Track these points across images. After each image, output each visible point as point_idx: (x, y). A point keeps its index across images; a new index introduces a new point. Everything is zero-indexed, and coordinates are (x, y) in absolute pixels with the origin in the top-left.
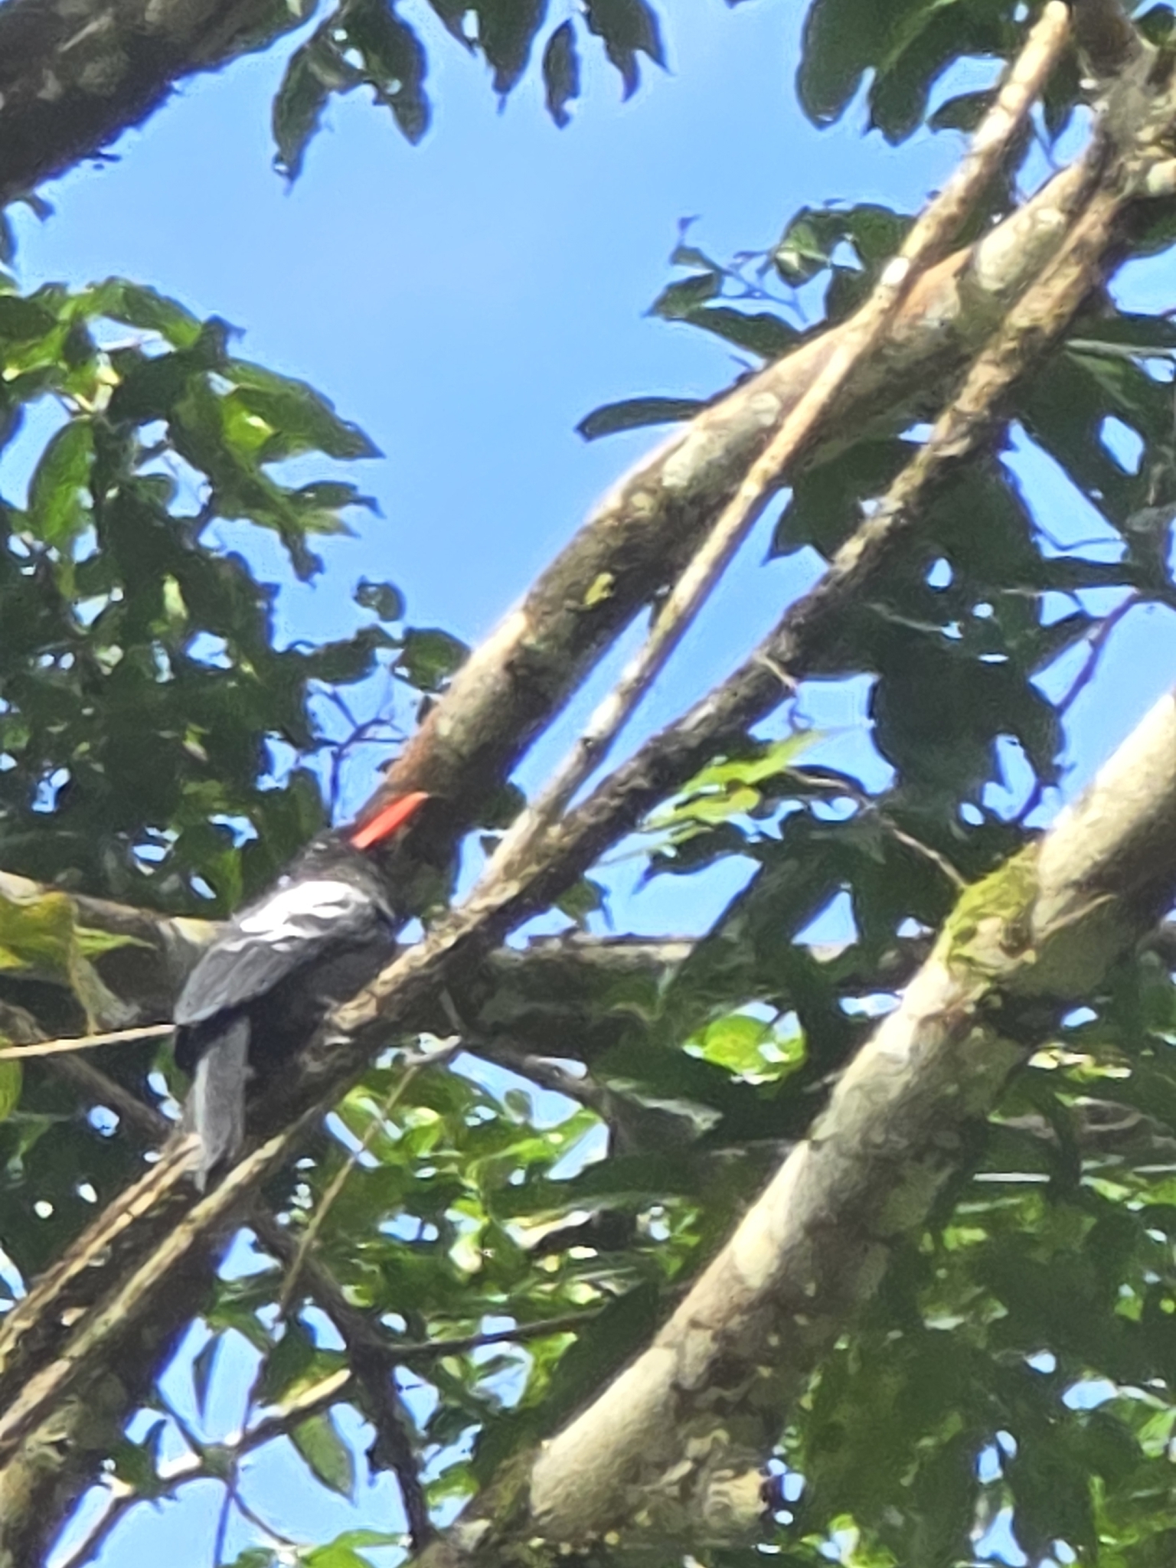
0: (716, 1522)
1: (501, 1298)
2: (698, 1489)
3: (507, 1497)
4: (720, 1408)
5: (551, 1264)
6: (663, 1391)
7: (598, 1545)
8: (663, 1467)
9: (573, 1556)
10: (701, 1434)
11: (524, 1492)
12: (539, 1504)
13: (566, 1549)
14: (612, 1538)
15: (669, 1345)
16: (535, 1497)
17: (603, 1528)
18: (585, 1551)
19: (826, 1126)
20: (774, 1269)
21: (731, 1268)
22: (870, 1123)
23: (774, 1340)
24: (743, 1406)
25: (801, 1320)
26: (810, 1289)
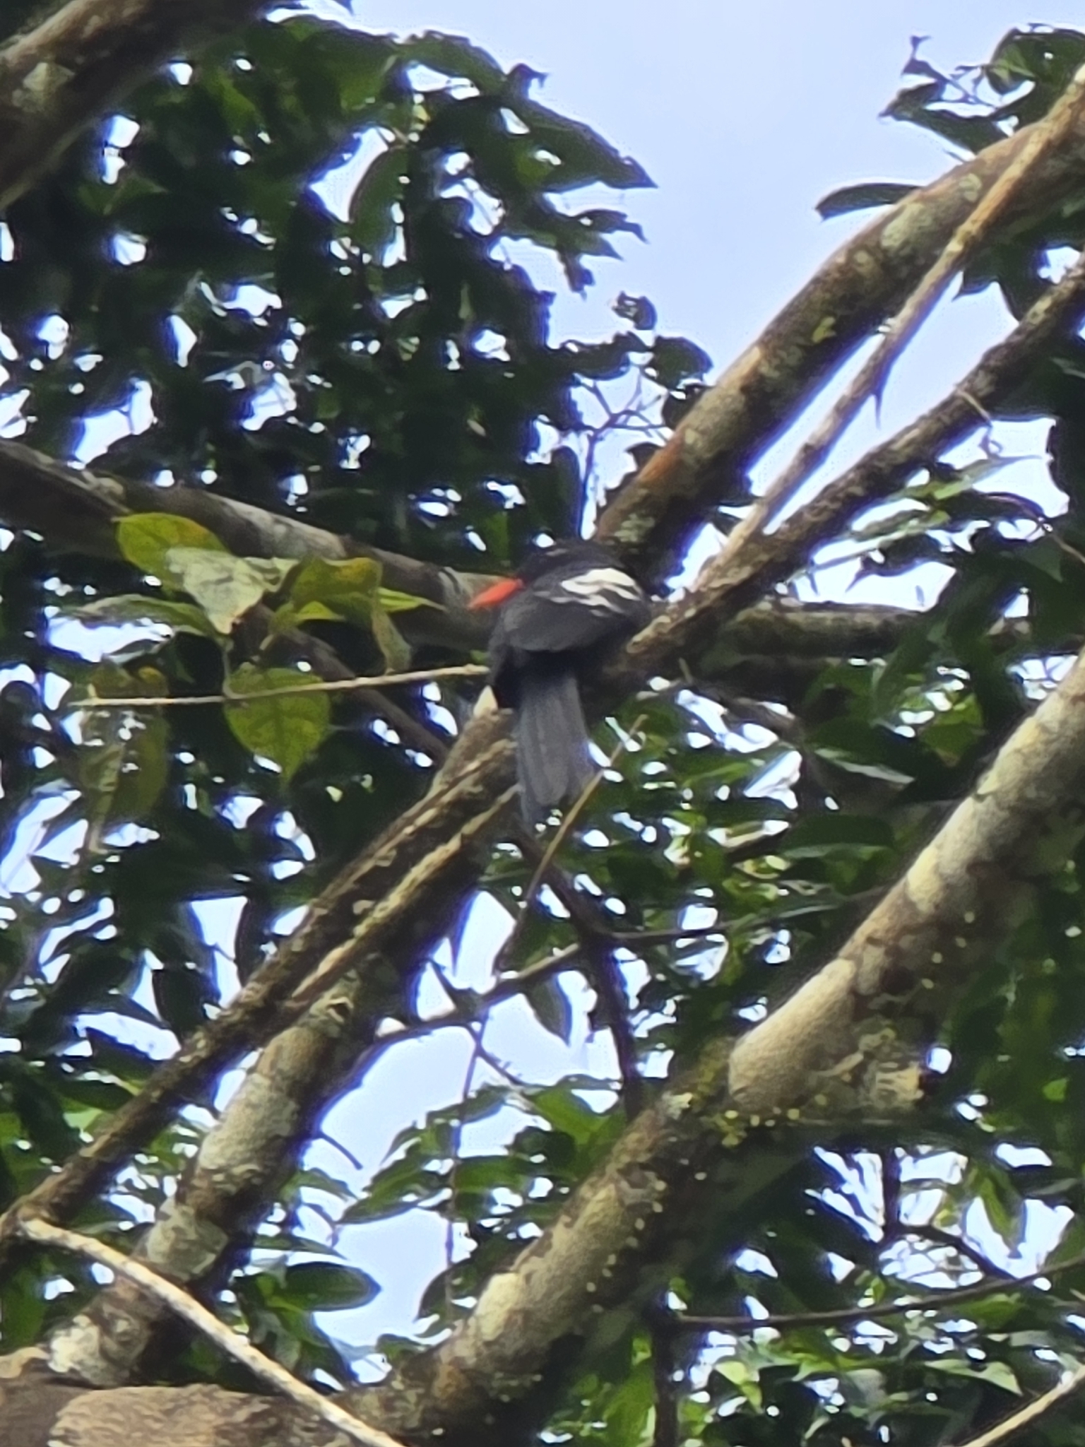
0: (881, 1105)
1: (707, 893)
2: (866, 1077)
3: (709, 1076)
4: (888, 1011)
5: (748, 867)
6: (842, 995)
7: (782, 1119)
8: (838, 1058)
9: (762, 1127)
10: (872, 1030)
11: (723, 1072)
12: (735, 1084)
13: (755, 1121)
14: (793, 1114)
15: (849, 957)
16: (732, 1075)
17: (785, 1104)
18: (770, 1123)
19: (989, 783)
20: (938, 899)
21: (904, 896)
22: (1026, 782)
23: (937, 958)
24: (909, 1010)
25: (961, 942)
26: (970, 917)
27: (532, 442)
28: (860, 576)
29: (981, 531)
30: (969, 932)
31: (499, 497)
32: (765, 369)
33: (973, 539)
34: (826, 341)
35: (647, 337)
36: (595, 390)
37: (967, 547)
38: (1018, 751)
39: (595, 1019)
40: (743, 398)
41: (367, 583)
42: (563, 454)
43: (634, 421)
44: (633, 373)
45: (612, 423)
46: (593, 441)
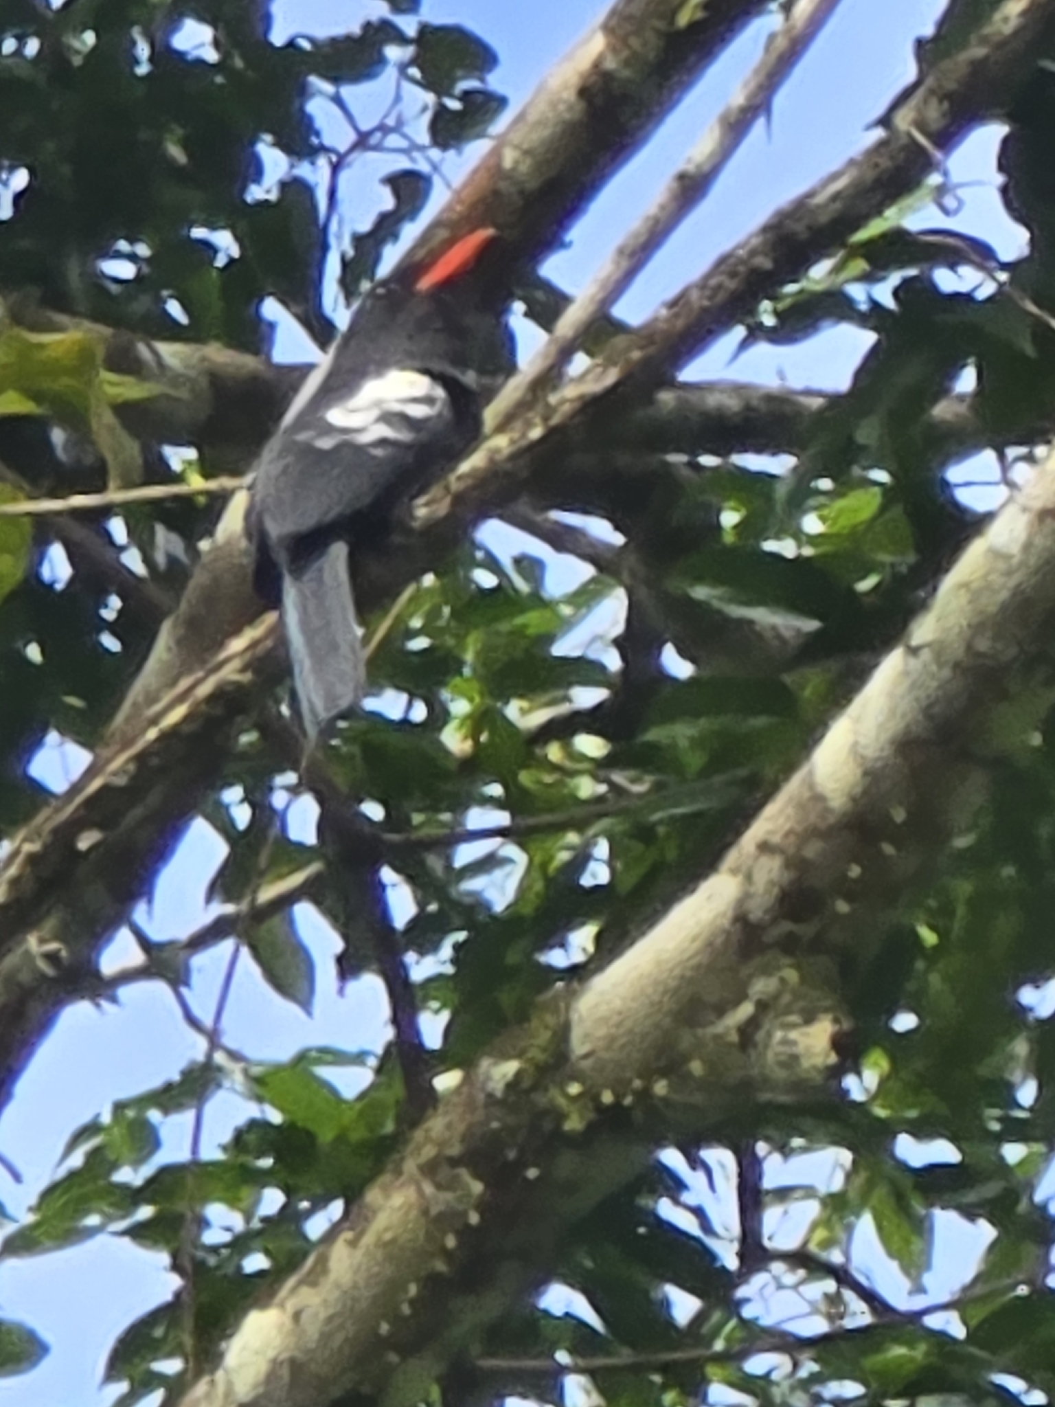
0: (780, 1074)
1: (496, 790)
2: (760, 1036)
3: (544, 1037)
4: (789, 945)
5: (554, 752)
6: (726, 922)
7: (645, 1094)
8: (721, 1010)
9: (617, 1105)
10: (766, 971)
11: (563, 1033)
12: (578, 1046)
13: (607, 1097)
14: (661, 1088)
15: (734, 871)
16: (576, 1035)
17: (649, 1074)
18: (628, 1101)
19: (924, 630)
20: (858, 790)
21: (810, 784)
22: (977, 628)
23: (855, 871)
24: (816, 945)
25: (888, 849)
26: (899, 815)
27: (256, 171)
28: (744, 345)
29: (906, 282)
30: (897, 836)
31: (209, 248)
32: (610, 64)
33: (896, 293)
34: (694, 26)
35: (409, 25)
36: (338, 100)
37: (889, 302)
38: (965, 585)
39: (347, 966)
40: (580, 106)
41: (83, 362)
42: (295, 188)
43: (393, 140)
44: (390, 74)
45: (363, 142)
46: (336, 168)
